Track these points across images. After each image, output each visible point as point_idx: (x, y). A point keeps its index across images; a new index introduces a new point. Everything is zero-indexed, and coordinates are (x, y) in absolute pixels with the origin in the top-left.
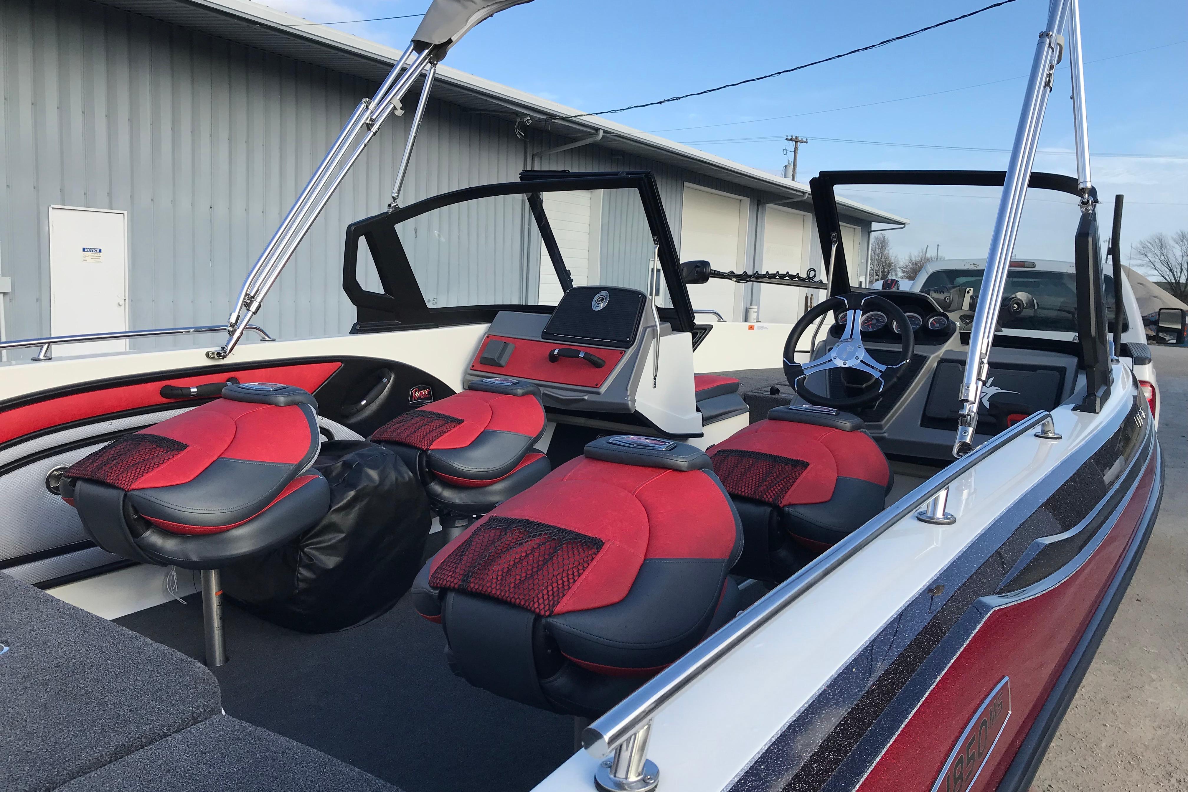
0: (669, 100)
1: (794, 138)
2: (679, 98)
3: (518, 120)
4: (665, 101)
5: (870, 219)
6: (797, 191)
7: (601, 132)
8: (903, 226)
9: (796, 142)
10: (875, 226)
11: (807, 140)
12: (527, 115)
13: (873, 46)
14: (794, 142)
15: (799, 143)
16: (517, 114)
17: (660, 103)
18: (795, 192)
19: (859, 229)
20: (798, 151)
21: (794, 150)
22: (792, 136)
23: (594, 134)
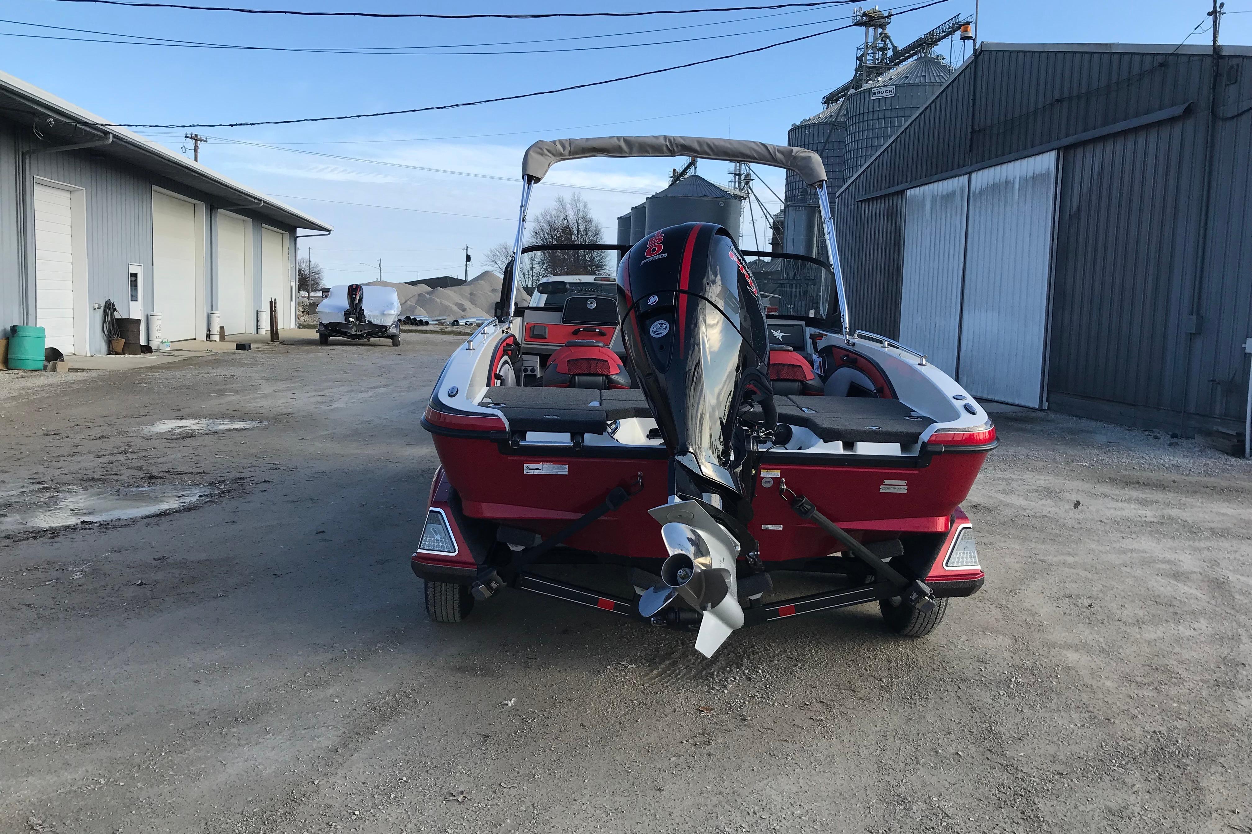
0: (241, 124)
1: (194, 136)
2: (254, 124)
3: (37, 120)
4: (236, 125)
5: (297, 225)
6: (255, 198)
7: (111, 136)
8: (328, 233)
9: (196, 140)
10: (300, 231)
11: (206, 139)
12: (51, 117)
13: (445, 107)
14: (194, 140)
15: (199, 142)
16: (35, 113)
17: (232, 125)
18: (253, 200)
19: (287, 234)
20: (199, 151)
21: (194, 148)
22: (192, 134)
23: (100, 136)
